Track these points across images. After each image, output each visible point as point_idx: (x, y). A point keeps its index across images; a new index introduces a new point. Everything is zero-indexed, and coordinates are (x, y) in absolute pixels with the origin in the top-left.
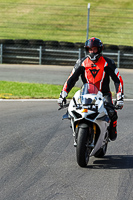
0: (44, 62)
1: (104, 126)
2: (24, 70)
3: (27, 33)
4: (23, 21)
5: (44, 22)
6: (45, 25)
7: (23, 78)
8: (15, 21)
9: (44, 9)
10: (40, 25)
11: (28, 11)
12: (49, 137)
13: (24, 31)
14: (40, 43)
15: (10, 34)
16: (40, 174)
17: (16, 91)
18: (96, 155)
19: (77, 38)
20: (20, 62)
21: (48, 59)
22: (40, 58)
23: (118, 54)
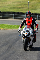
0: (15, 18)
1: (32, 38)
2: (9, 21)
3: (10, 10)
4: (8, 6)
5: (15, 6)
6: (15, 7)
7: (8, 23)
8: (6, 6)
9: (15, 3)
10: (14, 7)
11: (10, 3)
12: (16, 41)
13: (9, 9)
14: (14, 13)
15: (4, 10)
16: (14, 52)
17: (6, 27)
18: (30, 47)
19: (25, 11)
20: (8, 18)
21: (16, 17)
22: (14, 17)
23: (37, 16)
